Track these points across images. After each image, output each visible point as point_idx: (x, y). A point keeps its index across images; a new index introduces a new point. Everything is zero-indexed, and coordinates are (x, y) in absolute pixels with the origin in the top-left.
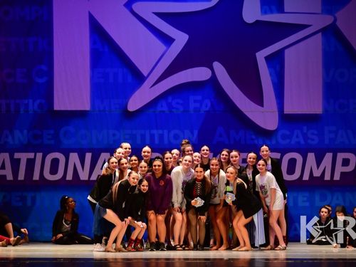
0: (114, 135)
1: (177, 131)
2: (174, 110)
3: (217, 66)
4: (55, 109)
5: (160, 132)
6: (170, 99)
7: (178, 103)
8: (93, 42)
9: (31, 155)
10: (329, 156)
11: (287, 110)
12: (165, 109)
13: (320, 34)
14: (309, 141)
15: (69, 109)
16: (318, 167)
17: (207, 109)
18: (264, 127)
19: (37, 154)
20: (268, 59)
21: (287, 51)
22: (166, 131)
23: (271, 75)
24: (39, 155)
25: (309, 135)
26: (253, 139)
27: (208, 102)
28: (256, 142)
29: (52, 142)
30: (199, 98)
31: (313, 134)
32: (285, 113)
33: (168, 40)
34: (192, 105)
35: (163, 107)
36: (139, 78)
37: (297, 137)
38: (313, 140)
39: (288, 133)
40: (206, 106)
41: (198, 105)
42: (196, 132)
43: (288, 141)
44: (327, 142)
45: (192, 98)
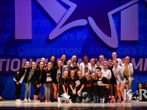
0: (43, 50)
1: (72, 49)
2: (70, 39)
3: (90, 18)
4: (16, 38)
5: (64, 49)
6: (68, 34)
7: (72, 36)
8: (33, 8)
9: (5, 60)
10: (141, 60)
11: (122, 39)
12: (66, 38)
13: (137, 4)
14: (132, 53)
15: (22, 39)
16: (136, 65)
17: (85, 38)
18: (111, 47)
19: (8, 59)
20: (113, 15)
21: (122, 12)
22: (66, 49)
23: (114, 23)
24: (9, 60)
25: (132, 50)
26: (106, 52)
27: (86, 35)
28: (108, 53)
29: (14, 54)
30: (82, 33)
31: (134, 50)
32: (121, 40)
33: (67, 7)
34: (79, 37)
35: (65, 38)
36: (54, 25)
37: (127, 51)
38: (134, 52)
39: (122, 49)
40: (85, 37)
41: (81, 37)
42: (80, 49)
43: (122, 53)
44: (140, 53)
45: (78, 33)
